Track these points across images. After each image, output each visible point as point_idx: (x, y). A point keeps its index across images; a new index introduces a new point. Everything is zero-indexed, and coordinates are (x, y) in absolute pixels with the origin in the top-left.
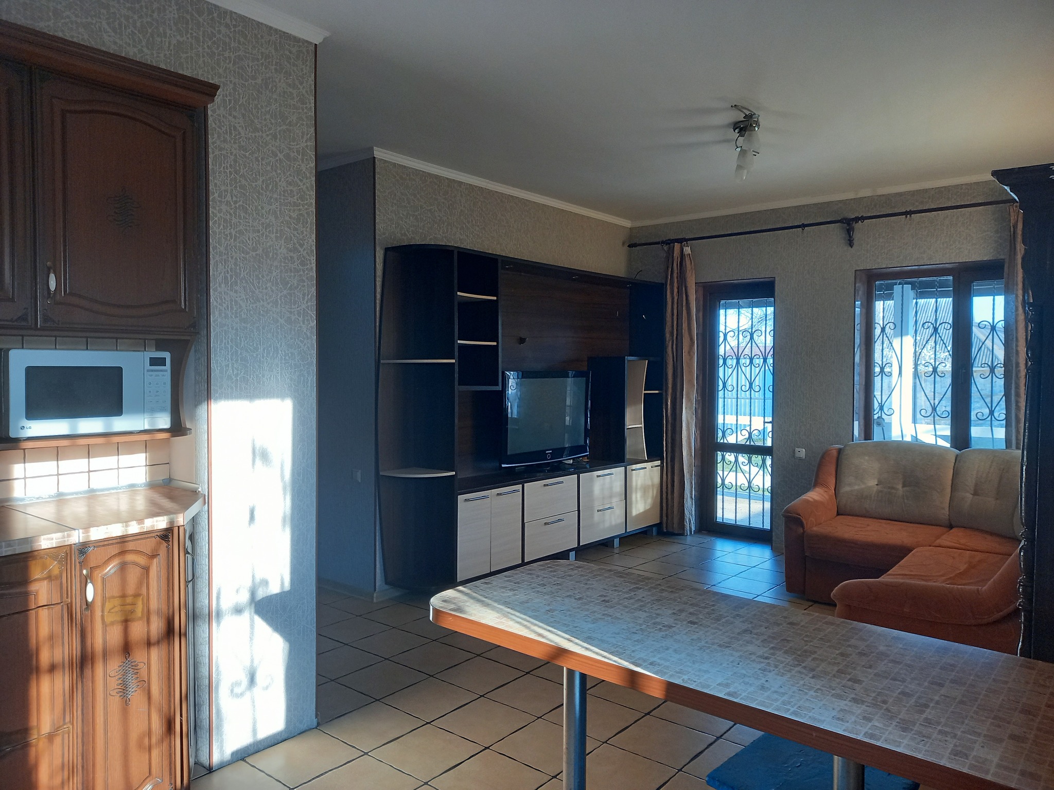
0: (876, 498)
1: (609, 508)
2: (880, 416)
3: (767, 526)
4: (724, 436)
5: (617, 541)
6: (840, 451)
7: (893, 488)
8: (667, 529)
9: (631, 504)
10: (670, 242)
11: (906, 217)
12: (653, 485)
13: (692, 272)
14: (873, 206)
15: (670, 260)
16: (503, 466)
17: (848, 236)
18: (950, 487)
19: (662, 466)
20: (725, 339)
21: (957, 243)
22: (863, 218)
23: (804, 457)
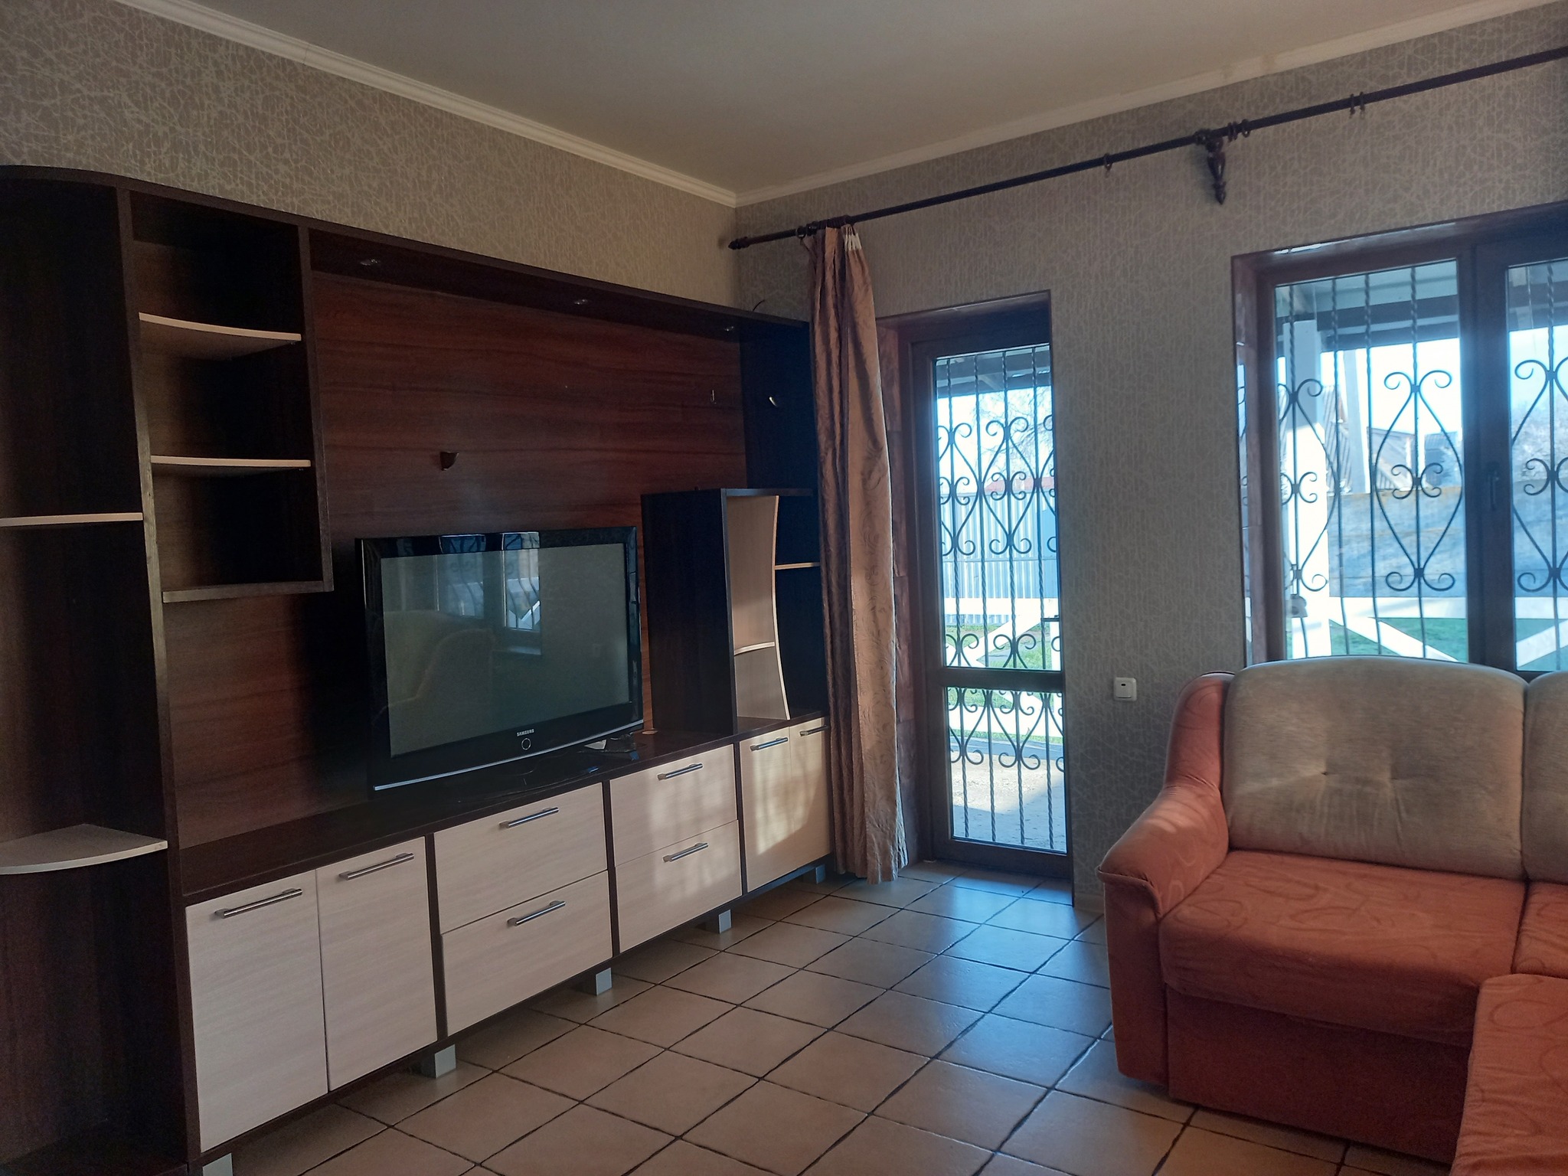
0: (1326, 810)
1: (698, 847)
2: (1295, 592)
3: (1061, 846)
4: (959, 652)
5: (725, 920)
6: (1226, 689)
7: (1366, 782)
8: (846, 866)
9: (753, 827)
10: (813, 230)
11: (1353, 112)
12: (805, 776)
13: (867, 290)
14: (1266, 100)
15: (819, 270)
16: (377, 788)
17: (1212, 177)
18: (1519, 777)
19: (826, 729)
20: (951, 442)
21: (1476, 168)
22: (1247, 127)
23: (1135, 698)
